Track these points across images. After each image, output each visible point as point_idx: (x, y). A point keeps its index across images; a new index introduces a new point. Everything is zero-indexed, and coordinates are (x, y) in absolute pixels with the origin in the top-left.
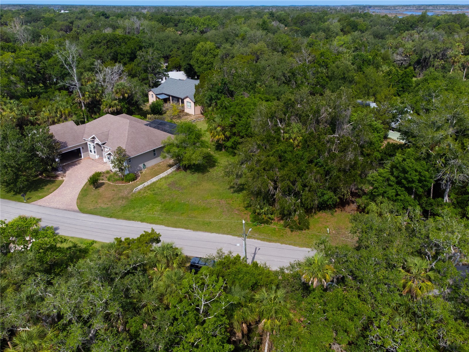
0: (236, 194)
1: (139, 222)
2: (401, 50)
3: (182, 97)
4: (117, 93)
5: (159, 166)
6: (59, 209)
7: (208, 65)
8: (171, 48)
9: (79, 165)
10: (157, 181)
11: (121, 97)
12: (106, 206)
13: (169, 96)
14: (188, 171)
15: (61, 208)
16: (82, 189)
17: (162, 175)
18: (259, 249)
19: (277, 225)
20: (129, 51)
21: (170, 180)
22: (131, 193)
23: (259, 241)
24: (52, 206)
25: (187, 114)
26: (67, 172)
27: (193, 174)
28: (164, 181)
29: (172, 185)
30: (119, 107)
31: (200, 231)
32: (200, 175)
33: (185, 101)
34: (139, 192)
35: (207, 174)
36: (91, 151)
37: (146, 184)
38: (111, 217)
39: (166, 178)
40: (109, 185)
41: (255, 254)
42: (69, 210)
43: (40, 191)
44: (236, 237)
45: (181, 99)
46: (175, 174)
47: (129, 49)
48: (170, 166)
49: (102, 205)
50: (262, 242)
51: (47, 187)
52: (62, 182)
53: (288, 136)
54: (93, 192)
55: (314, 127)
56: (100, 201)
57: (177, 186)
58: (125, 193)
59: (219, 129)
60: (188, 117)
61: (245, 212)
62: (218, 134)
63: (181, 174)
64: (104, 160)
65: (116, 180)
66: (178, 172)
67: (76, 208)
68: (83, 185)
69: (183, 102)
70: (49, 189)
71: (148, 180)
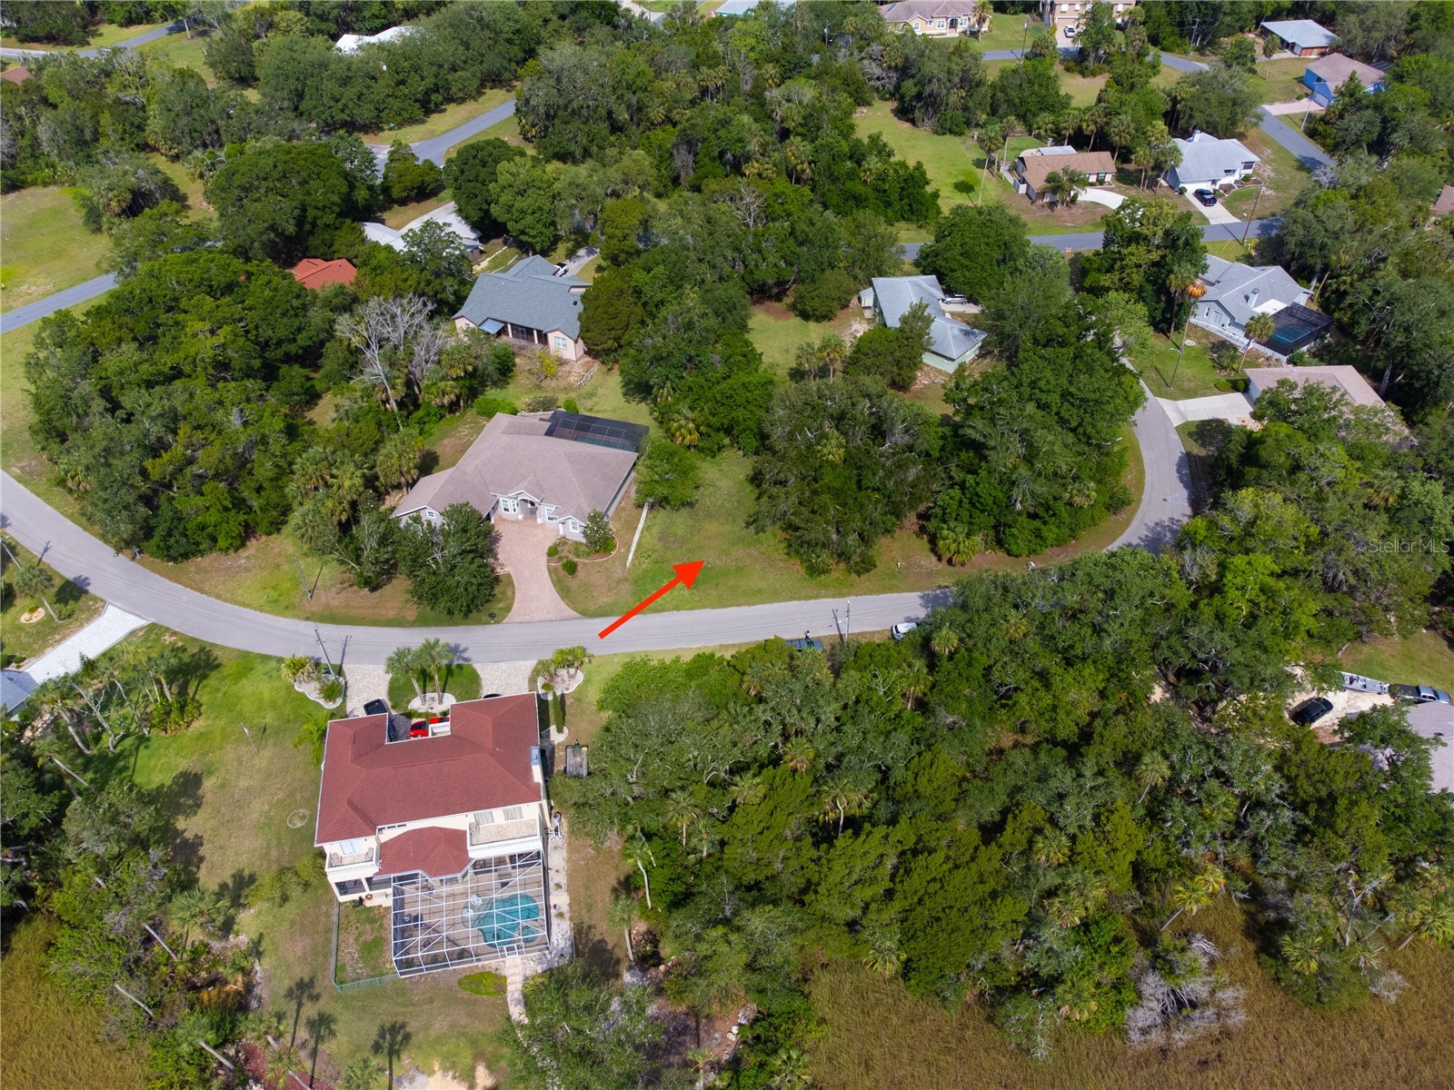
0: (761, 535)
3: (543, 328)
4: (452, 366)
5: (623, 509)
6: (552, 621)
7: (533, 213)
9: (503, 539)
10: (640, 539)
12: (611, 600)
13: (506, 323)
14: (669, 509)
15: (554, 618)
16: (553, 581)
17: (641, 526)
18: (837, 610)
19: (838, 571)
21: (655, 530)
22: (627, 570)
23: (831, 599)
24: (536, 619)
25: (561, 361)
26: (499, 556)
27: (677, 512)
28: (648, 536)
29: (663, 537)
31: (756, 604)
32: (688, 510)
33: (550, 336)
34: (633, 564)
35: (697, 507)
36: (507, 510)
37: (633, 549)
39: (647, 528)
40: (585, 564)
41: (835, 617)
42: (568, 619)
43: (496, 599)
45: (539, 332)
46: (654, 519)
48: (640, 506)
49: (605, 599)
50: (834, 600)
51: (497, 590)
52: (509, 576)
53: (825, 451)
54: (573, 583)
55: (860, 435)
56: (595, 593)
57: (672, 539)
58: (618, 573)
59: (691, 425)
60: (568, 368)
61: (792, 561)
62: (690, 433)
63: (662, 515)
64: (539, 521)
65: (588, 554)
66: (654, 513)
67: (574, 614)
68: (547, 574)
69: (543, 338)
70: (504, 594)
71: (631, 540)
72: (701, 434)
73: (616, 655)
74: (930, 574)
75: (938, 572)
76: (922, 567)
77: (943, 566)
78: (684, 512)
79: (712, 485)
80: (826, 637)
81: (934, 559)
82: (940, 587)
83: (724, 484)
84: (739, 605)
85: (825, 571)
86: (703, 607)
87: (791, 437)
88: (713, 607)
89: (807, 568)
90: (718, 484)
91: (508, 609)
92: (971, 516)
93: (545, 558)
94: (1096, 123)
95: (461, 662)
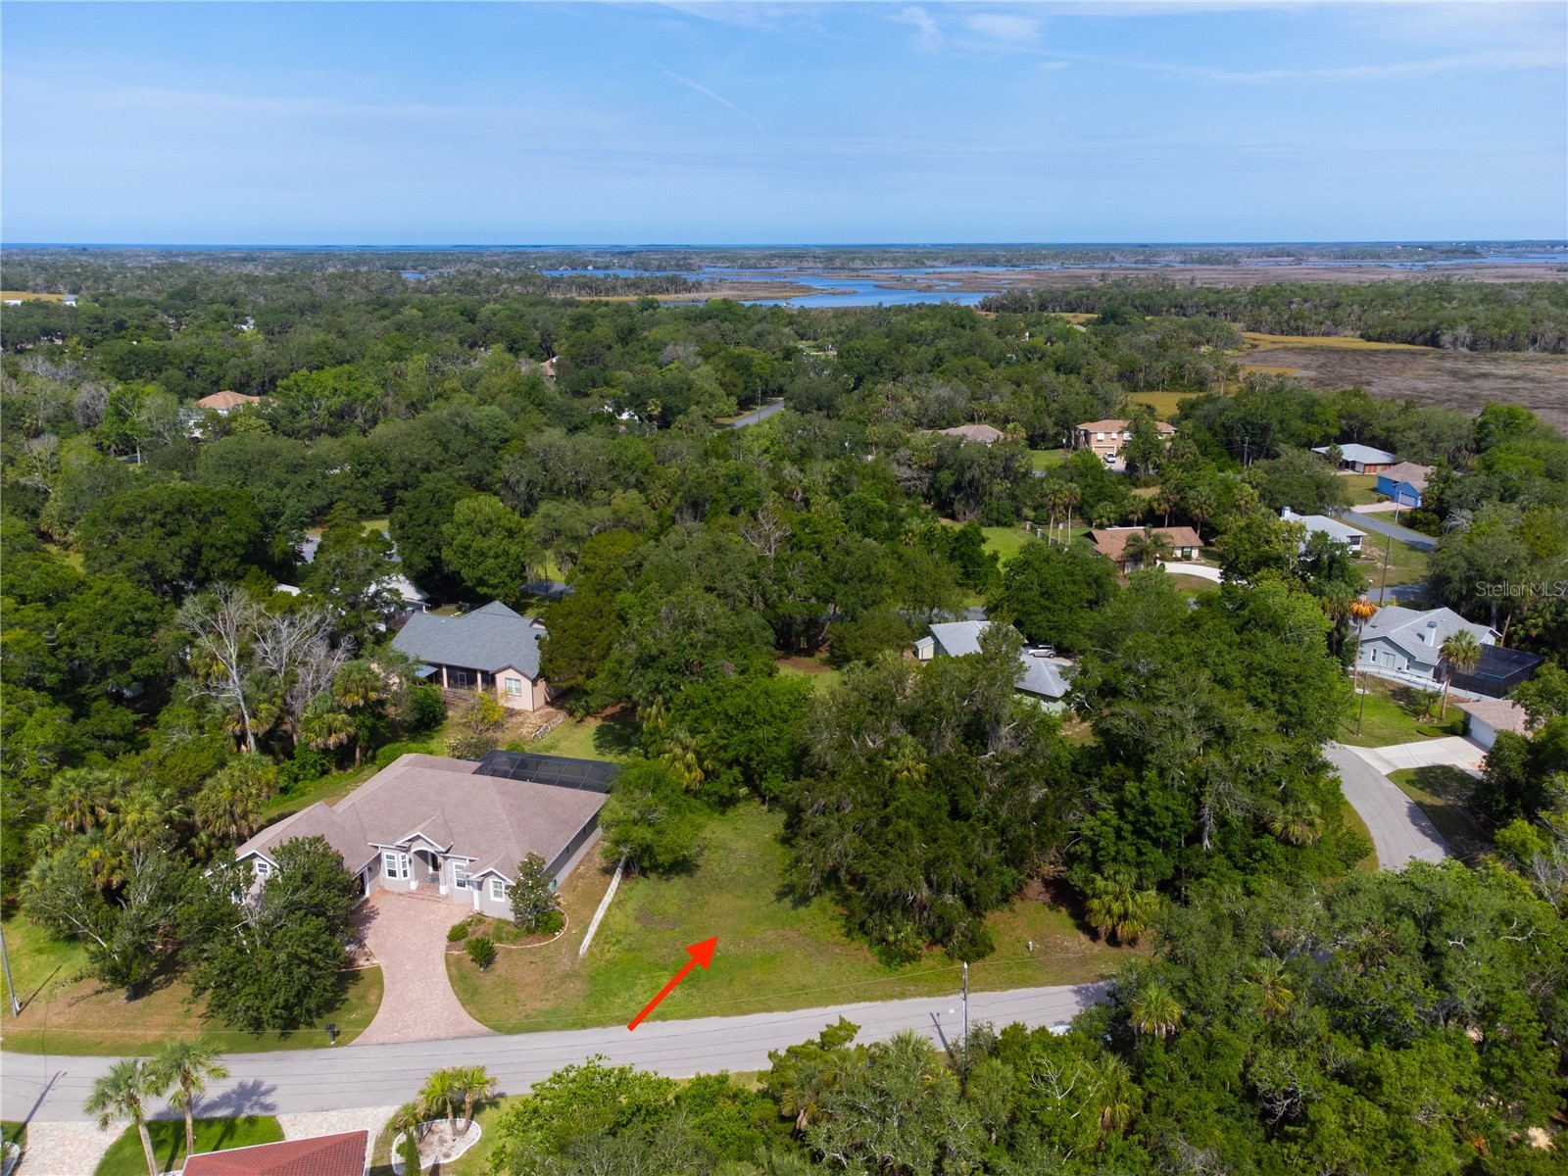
0: (802, 910)
1: (660, 1023)
3: (490, 668)
4: (347, 691)
5: (582, 876)
6: (439, 1039)
7: (497, 557)
9: (379, 917)
10: (605, 916)
11: (361, 703)
12: (547, 1006)
13: (439, 666)
14: (653, 876)
15: (442, 1036)
16: (450, 977)
17: (608, 898)
18: (938, 1015)
19: (932, 959)
20: (242, 537)
21: (631, 906)
22: (579, 960)
23: (926, 999)
24: (413, 1037)
25: (511, 713)
26: (367, 942)
27: (667, 880)
28: (619, 916)
29: (644, 916)
30: (351, 730)
32: (685, 877)
33: (500, 678)
34: (590, 951)
35: (699, 874)
36: (392, 873)
37: (592, 930)
38: (584, 1027)
39: (617, 903)
40: (510, 951)
41: (938, 1026)
42: (468, 1037)
43: (343, 1007)
45: (484, 673)
46: (631, 890)
47: (240, 530)
48: (609, 871)
49: (538, 1005)
50: (932, 999)
51: (352, 993)
52: (378, 970)
53: (897, 765)
54: (486, 979)
55: (949, 741)
56: (521, 996)
57: (657, 918)
58: (565, 964)
59: (690, 756)
60: (520, 719)
61: (854, 945)
62: (689, 768)
63: (643, 887)
64: (443, 890)
65: (517, 937)
66: (631, 883)
67: (480, 1027)
68: (442, 967)
69: (490, 679)
70: (362, 998)
71: (590, 918)
72: (706, 772)
74: (1084, 961)
75: (1094, 957)
76: (1067, 950)
77: (1100, 947)
78: (678, 882)
79: (722, 846)
81: (1084, 938)
82: (1103, 977)
83: (741, 845)
84: (770, 1010)
85: (911, 958)
86: (708, 1014)
87: (843, 746)
88: (724, 1014)
89: (881, 953)
90: (733, 845)
91: (366, 1022)
92: (1140, 853)
93: (444, 942)
94: (1168, 501)
95: (257, 1112)
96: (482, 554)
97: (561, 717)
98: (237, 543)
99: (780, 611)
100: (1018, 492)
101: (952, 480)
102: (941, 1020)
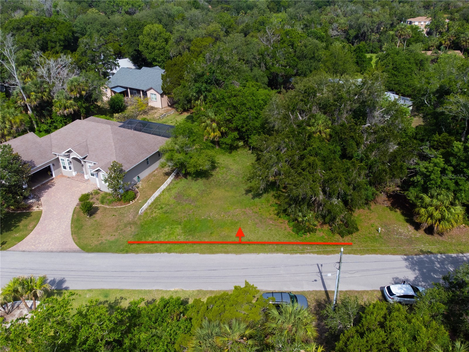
0: (257, 200)
1: (166, 254)
2: (335, 25)
3: (145, 89)
4: (72, 91)
5: (154, 175)
6: (52, 252)
7: (159, 49)
8: (101, 32)
9: (53, 187)
10: (160, 195)
11: (78, 95)
12: (113, 239)
13: (127, 88)
14: (189, 178)
15: (55, 250)
16: (72, 219)
17: (163, 187)
18: (322, 265)
20: (62, 37)
21: (174, 192)
22: (138, 216)
23: (316, 255)
24: (40, 249)
25: (152, 108)
26: (42, 199)
27: (196, 180)
28: (167, 195)
29: (179, 197)
30: (76, 108)
31: (244, 253)
32: (204, 180)
33: (149, 93)
34: (146, 212)
35: (212, 178)
36: (65, 167)
37: (150, 201)
38: (127, 252)
39: (168, 189)
40: (105, 209)
41: (320, 272)
42: (67, 252)
43: (15, 230)
44: (289, 255)
45: (143, 91)
46: (177, 183)
47: (61, 35)
48: (168, 174)
49: (108, 238)
50: (319, 256)
51: (22, 223)
52: (40, 213)
53: (314, 129)
54: (89, 221)
55: (345, 117)
56: (102, 232)
57: (185, 198)
58: (130, 217)
59: (214, 125)
60: (155, 111)
61: (281, 220)
62: (214, 131)
63: (183, 182)
64: (86, 177)
65: (112, 202)
66: (178, 180)
67: (76, 247)
68: (71, 214)
69: (145, 93)
70: (26, 226)
71: (151, 196)
72: (222, 133)
73: (90, 290)
74: (411, 241)
75: (417, 239)
76: (401, 234)
77: (420, 234)
78: (201, 182)
79: (227, 167)
80: (311, 292)
81: (411, 228)
82: (423, 252)
83: (235, 167)
85: (310, 230)
87: (286, 117)
89: (294, 226)
90: (231, 167)
91: (21, 239)
92: (457, 183)
93: (77, 202)
96: (154, 48)
97: (173, 111)
98: (60, 40)
99: (272, 71)
100: (382, 38)
101: (355, 34)
102: (323, 269)
